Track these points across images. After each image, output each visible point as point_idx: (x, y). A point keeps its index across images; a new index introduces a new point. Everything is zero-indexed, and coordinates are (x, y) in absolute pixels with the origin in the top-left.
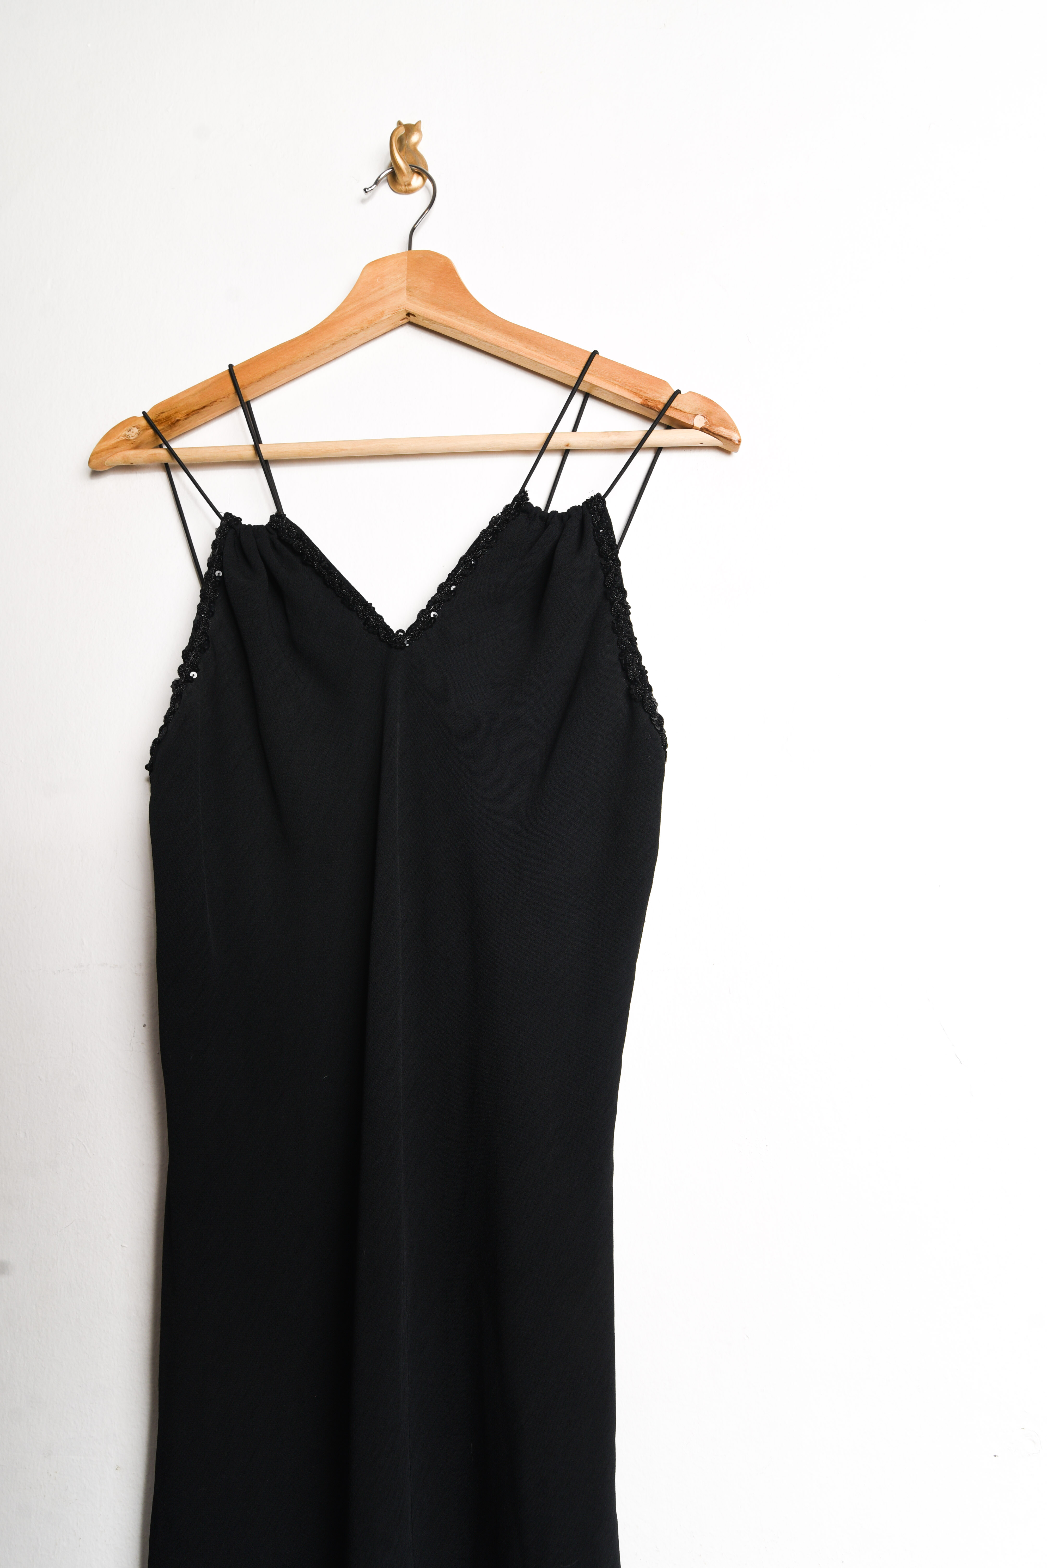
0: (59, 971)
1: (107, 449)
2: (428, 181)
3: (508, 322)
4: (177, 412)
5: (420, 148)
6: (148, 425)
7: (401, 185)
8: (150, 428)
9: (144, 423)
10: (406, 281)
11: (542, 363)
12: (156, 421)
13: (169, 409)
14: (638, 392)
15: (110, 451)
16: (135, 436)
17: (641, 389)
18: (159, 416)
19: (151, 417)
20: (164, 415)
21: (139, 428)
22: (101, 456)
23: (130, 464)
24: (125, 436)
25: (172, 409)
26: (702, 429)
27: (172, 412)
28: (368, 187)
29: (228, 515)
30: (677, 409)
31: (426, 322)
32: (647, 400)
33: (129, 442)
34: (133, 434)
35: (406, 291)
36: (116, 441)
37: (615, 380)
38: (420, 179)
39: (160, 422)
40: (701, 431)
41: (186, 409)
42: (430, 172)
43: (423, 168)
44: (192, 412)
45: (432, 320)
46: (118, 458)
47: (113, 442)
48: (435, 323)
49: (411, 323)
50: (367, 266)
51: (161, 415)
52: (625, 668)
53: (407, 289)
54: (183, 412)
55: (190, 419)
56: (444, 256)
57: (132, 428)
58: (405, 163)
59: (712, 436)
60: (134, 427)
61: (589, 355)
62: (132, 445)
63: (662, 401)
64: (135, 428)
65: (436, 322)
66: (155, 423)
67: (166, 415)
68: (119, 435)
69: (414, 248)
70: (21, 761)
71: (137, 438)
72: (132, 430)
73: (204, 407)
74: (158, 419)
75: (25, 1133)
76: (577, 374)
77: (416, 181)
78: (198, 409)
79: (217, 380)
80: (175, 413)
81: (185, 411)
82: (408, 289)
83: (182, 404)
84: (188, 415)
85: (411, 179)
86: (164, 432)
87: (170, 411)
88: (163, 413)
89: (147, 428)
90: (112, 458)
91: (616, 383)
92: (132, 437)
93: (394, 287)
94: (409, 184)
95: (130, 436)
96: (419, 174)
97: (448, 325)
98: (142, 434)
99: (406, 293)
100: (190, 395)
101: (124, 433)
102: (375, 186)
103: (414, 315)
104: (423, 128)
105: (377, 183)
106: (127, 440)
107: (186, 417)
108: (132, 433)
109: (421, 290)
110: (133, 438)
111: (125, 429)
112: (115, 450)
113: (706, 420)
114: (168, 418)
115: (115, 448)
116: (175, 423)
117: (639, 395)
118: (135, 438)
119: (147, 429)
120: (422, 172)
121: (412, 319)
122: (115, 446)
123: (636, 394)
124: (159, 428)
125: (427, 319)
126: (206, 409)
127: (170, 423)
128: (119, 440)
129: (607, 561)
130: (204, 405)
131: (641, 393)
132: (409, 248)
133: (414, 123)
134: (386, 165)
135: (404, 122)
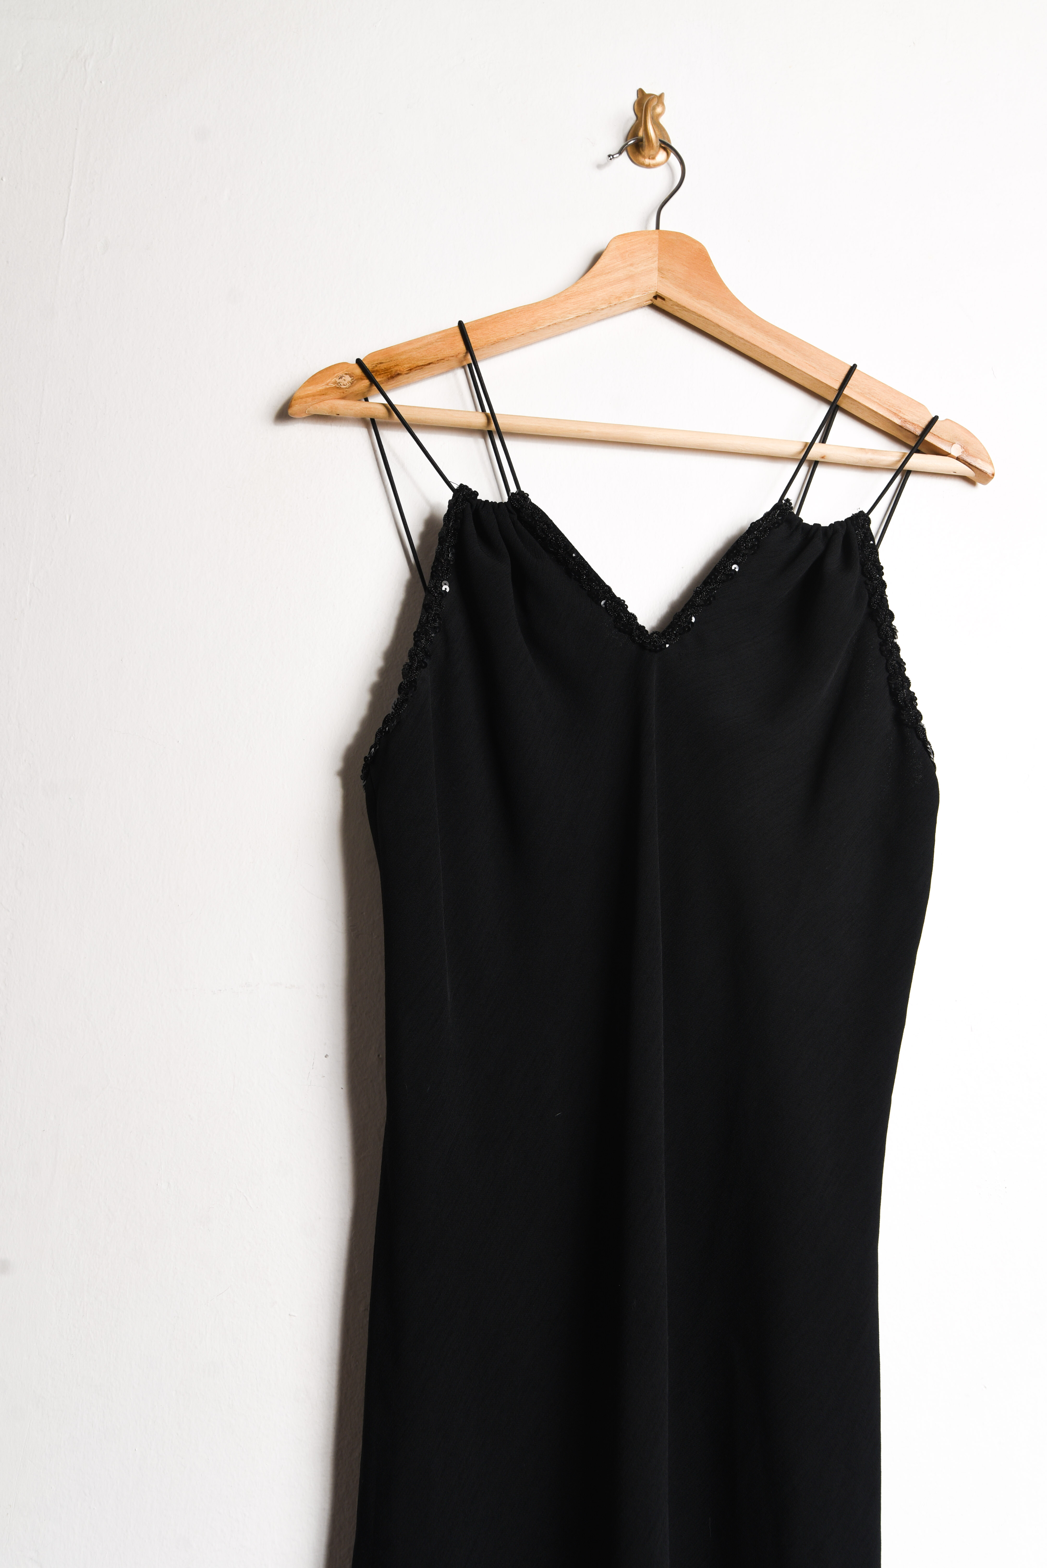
0: (220, 990)
1: (314, 395)
2: (672, 156)
3: (766, 321)
4: (397, 365)
5: (663, 120)
6: (363, 375)
7: (644, 157)
8: (365, 378)
9: (358, 371)
10: (657, 262)
11: (800, 369)
12: (373, 372)
13: (388, 361)
14: (897, 412)
15: (317, 397)
16: (348, 385)
17: (900, 410)
18: (376, 366)
19: (369, 366)
20: (382, 366)
21: (353, 377)
22: (306, 402)
23: (335, 415)
24: (335, 383)
25: (391, 361)
26: (958, 459)
27: (392, 364)
28: (612, 154)
29: (462, 487)
30: (935, 435)
31: (676, 308)
32: (905, 421)
33: (341, 391)
34: (345, 383)
35: (657, 272)
36: (324, 387)
37: (875, 397)
38: (665, 153)
39: (378, 374)
40: (957, 459)
41: (409, 363)
43: (669, 144)
44: (416, 367)
45: (685, 307)
46: (324, 406)
47: (321, 388)
48: (688, 311)
49: (653, 306)
50: (615, 238)
51: (379, 365)
52: (894, 694)
53: (658, 270)
54: (405, 366)
55: (411, 374)
56: (698, 242)
57: (344, 375)
59: (967, 466)
60: (346, 374)
61: (849, 368)
62: (342, 394)
63: (921, 425)
64: (348, 376)
65: (688, 309)
66: (373, 374)
67: (386, 367)
68: (328, 381)
69: (661, 228)
70: (178, 742)
71: (349, 387)
72: (343, 378)
73: (429, 364)
74: (375, 369)
75: (169, 1183)
76: (837, 386)
77: (661, 155)
78: (423, 365)
79: (443, 336)
80: (395, 366)
81: (408, 366)
82: (660, 270)
83: (404, 357)
84: (410, 370)
85: (657, 153)
86: (382, 383)
87: (388, 363)
88: (381, 363)
89: (362, 377)
90: (317, 406)
91: (876, 400)
92: (344, 385)
93: (645, 266)
95: (342, 384)
96: (665, 149)
97: (703, 315)
98: (355, 384)
99: (657, 275)
100: (413, 349)
101: (333, 380)
102: (618, 155)
103: (663, 299)
104: (666, 100)
106: (338, 387)
107: (408, 372)
108: (344, 381)
109: (674, 273)
110: (345, 387)
111: (336, 375)
112: (323, 397)
113: (963, 450)
114: (386, 370)
115: (323, 395)
116: (395, 376)
117: (898, 416)
118: (347, 386)
119: (362, 379)
121: (658, 302)
122: (323, 393)
123: (895, 414)
124: (378, 380)
125: (678, 305)
126: (431, 365)
127: (390, 376)
128: (328, 387)
129: (872, 582)
130: (430, 362)
131: (901, 415)
132: (658, 227)
133: (658, 94)
134: (629, 136)
135: (647, 91)
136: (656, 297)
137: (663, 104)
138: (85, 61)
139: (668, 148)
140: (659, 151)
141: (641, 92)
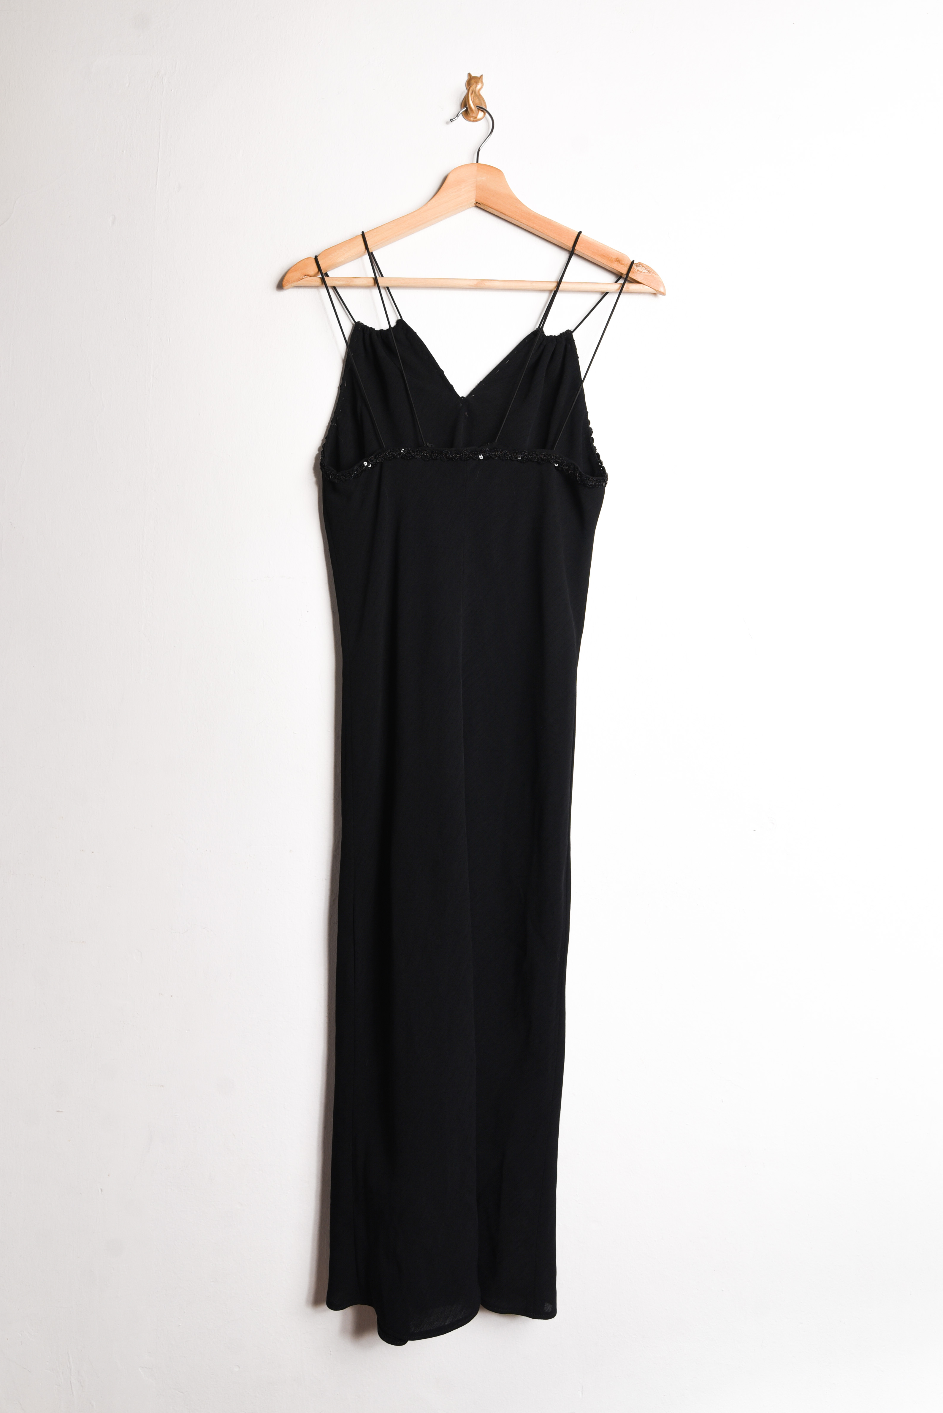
2: (487, 114)
5: (482, 93)
7: (471, 117)
28: (453, 116)
38: (482, 113)
42: (488, 109)
43: (484, 107)
58: (473, 104)
69: (479, 162)
77: (481, 114)
85: (478, 114)
94: (476, 118)
96: (482, 111)
104: (484, 79)
105: (457, 116)
120: (484, 110)
121: (478, 205)
132: (477, 162)
133: (478, 75)
134: (463, 105)
135: (473, 75)
136: (476, 203)
137: (482, 83)
138: (162, 78)
139: (485, 111)
140: (479, 112)
141: (469, 74)
